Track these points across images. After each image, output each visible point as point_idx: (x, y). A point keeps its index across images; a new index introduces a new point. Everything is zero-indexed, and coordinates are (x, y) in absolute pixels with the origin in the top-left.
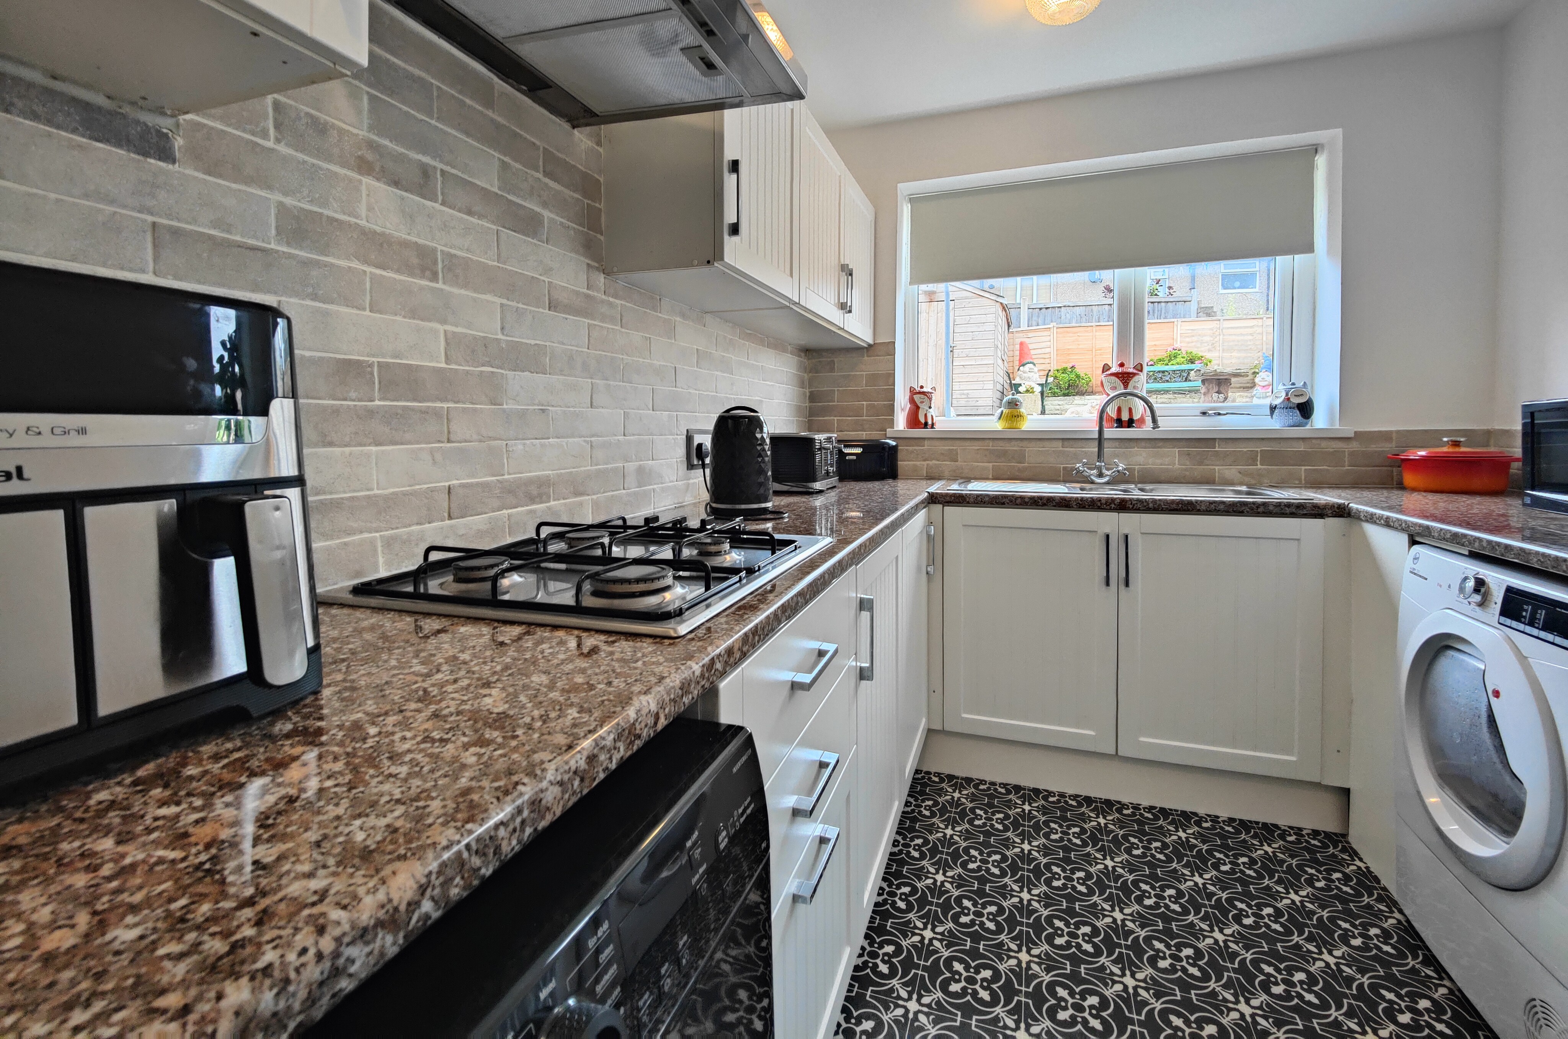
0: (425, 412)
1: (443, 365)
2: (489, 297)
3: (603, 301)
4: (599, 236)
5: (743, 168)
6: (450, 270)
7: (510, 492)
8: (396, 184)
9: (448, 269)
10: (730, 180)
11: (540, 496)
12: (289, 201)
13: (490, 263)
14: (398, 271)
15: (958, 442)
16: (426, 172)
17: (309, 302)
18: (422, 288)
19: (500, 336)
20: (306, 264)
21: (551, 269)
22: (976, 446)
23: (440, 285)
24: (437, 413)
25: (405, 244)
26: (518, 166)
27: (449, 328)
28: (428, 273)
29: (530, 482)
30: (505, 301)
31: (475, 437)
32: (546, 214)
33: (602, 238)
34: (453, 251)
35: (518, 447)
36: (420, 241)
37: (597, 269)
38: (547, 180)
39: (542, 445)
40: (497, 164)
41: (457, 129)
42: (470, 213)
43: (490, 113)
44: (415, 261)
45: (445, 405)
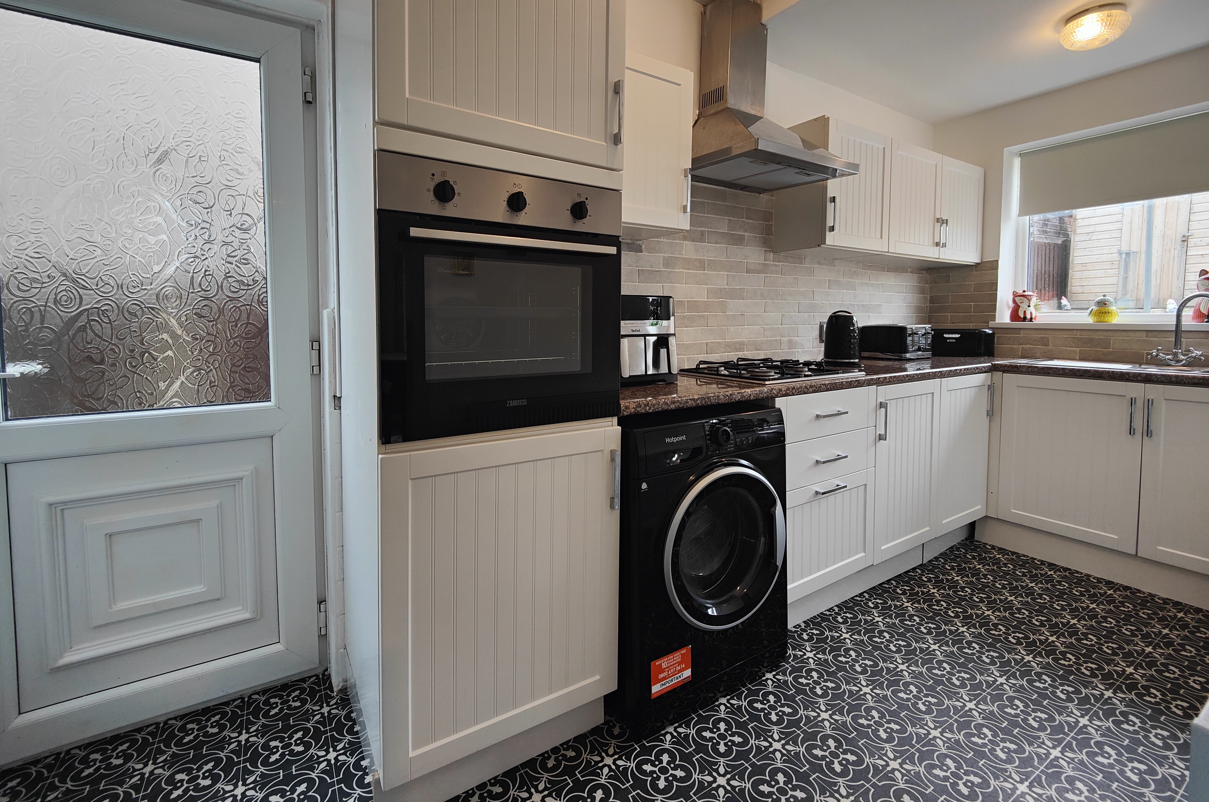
0: (700, 316)
1: (706, 300)
2: (722, 273)
3: (772, 265)
4: (771, 236)
5: (837, 200)
6: (709, 265)
7: (728, 346)
8: (693, 241)
9: (708, 265)
10: (830, 206)
11: (740, 349)
12: (666, 255)
13: (723, 260)
14: (693, 270)
15: (1050, 332)
16: (702, 233)
17: (670, 284)
18: (700, 274)
19: (726, 287)
20: (669, 272)
21: (748, 256)
22: (1066, 335)
23: (706, 272)
24: (703, 316)
25: (696, 260)
26: (735, 219)
27: (708, 286)
28: (702, 268)
29: (736, 343)
30: (728, 273)
31: (716, 325)
32: (746, 234)
33: (772, 237)
34: (710, 259)
35: (732, 329)
36: (700, 258)
37: (769, 251)
38: (747, 220)
39: (742, 329)
40: (727, 220)
41: (714, 215)
42: (717, 243)
43: (725, 203)
44: (698, 265)
45: (706, 314)
